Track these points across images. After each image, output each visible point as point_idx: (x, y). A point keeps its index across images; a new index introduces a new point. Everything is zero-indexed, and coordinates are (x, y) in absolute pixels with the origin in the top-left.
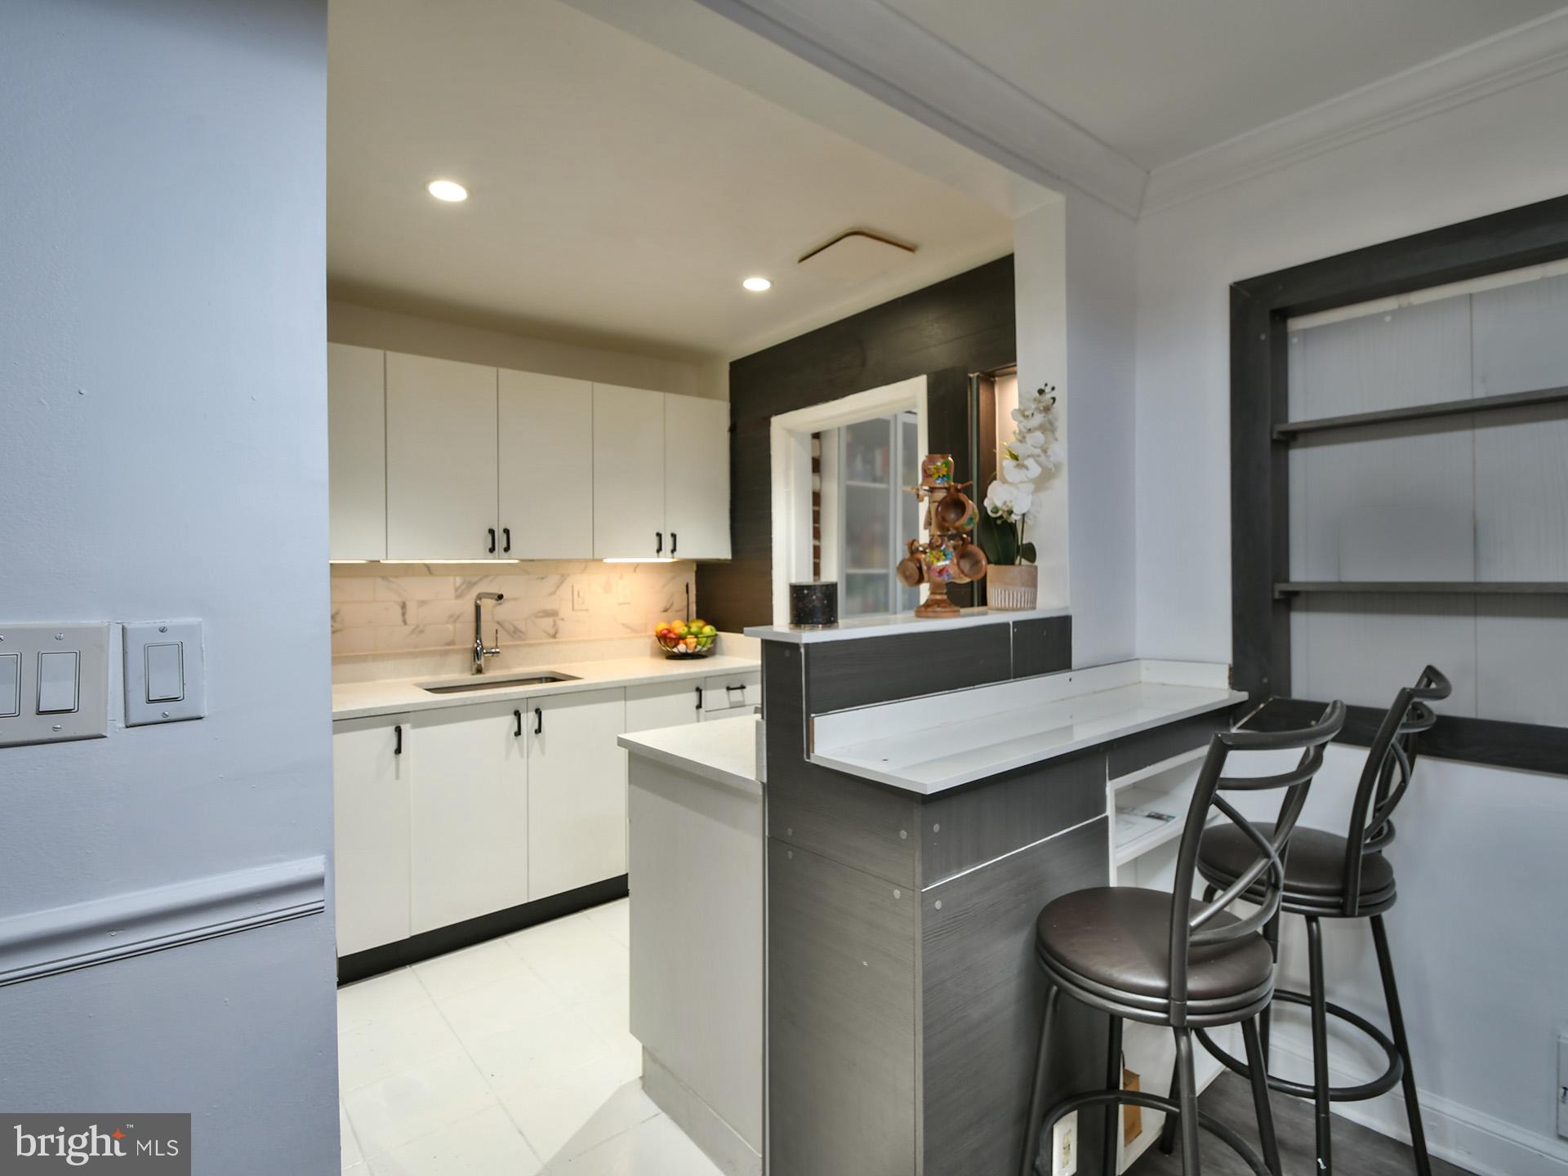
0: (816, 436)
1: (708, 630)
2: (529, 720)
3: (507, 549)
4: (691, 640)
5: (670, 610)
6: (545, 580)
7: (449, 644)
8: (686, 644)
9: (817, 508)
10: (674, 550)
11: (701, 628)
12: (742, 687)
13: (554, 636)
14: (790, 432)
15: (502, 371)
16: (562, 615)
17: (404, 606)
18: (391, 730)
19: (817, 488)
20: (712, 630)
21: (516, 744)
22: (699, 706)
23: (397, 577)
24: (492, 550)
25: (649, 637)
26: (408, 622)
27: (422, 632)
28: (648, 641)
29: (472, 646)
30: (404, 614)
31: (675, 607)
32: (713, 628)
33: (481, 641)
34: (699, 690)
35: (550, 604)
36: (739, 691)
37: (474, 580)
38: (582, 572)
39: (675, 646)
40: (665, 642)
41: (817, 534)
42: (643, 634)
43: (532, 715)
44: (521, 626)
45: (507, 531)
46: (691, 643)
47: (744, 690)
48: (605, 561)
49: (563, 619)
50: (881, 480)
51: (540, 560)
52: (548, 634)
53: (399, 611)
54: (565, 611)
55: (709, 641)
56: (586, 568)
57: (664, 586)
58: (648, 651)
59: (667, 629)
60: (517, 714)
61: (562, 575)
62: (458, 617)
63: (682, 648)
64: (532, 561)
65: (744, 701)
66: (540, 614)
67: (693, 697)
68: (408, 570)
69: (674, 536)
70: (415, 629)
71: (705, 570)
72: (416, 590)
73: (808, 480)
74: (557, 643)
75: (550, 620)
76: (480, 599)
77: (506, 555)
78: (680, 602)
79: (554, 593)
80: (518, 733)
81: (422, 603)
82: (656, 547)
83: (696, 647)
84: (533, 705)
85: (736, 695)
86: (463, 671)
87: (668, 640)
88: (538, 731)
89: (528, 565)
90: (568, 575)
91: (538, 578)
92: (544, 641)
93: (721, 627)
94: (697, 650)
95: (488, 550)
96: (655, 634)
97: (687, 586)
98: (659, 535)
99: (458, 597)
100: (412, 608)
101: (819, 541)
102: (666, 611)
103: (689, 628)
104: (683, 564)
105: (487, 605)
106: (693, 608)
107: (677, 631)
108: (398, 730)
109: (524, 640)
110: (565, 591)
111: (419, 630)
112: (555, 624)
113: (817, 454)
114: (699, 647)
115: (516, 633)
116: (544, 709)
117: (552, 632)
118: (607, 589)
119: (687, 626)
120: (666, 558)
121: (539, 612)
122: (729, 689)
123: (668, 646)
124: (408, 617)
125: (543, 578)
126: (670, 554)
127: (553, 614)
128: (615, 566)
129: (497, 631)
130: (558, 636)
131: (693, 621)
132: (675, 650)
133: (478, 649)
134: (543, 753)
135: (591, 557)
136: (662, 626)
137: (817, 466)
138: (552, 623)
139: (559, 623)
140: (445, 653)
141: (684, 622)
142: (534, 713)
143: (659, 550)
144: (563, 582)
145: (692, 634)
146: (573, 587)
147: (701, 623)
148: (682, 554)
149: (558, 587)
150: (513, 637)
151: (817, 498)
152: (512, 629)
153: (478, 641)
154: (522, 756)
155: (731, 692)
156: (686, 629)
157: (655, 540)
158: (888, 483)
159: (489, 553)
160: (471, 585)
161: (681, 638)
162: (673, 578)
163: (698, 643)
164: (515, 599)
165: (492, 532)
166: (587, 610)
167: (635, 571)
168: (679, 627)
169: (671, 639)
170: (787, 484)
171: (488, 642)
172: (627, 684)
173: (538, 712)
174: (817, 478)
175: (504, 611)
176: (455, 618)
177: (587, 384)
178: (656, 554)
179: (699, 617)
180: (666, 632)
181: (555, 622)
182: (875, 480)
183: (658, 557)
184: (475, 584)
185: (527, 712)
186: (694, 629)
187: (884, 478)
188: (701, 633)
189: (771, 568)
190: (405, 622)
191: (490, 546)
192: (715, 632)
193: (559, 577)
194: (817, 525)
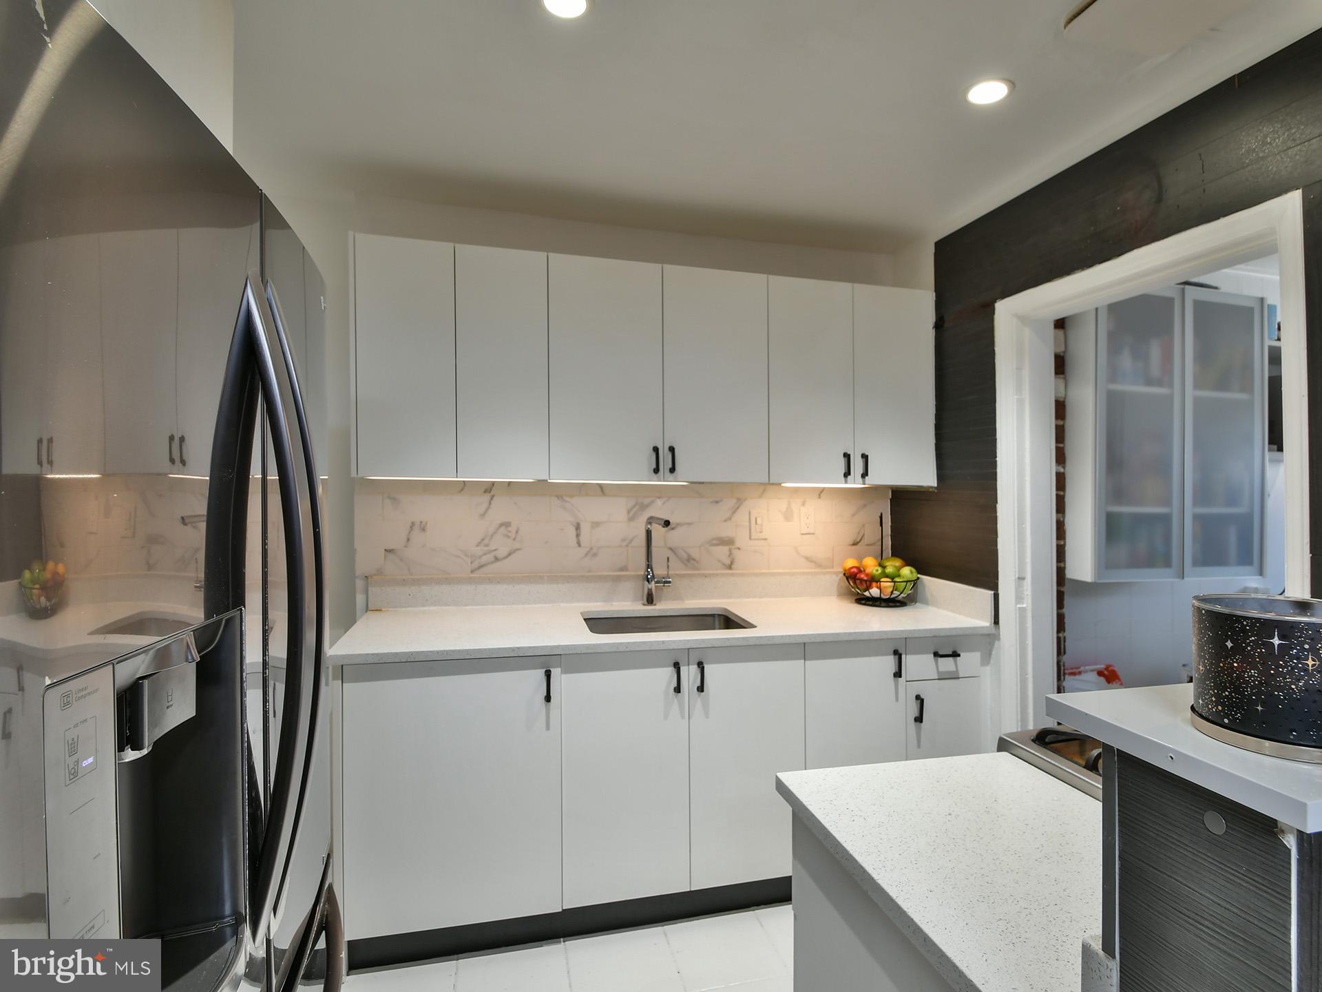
0: (1060, 324)
1: (907, 571)
2: (690, 674)
3: (672, 470)
4: (887, 585)
5: (860, 543)
6: (720, 504)
7: (622, 569)
8: (880, 588)
9: (1061, 423)
10: (865, 474)
11: (899, 569)
12: (955, 655)
13: (730, 567)
14: (1023, 319)
15: (668, 268)
16: (738, 544)
17: (578, 527)
18: (540, 673)
19: (1061, 394)
20: (911, 572)
21: (676, 701)
22: (898, 674)
23: (572, 496)
24: (656, 471)
25: (837, 573)
26: (582, 544)
27: (595, 555)
28: (834, 579)
29: (643, 573)
30: (578, 535)
31: (866, 540)
32: (913, 570)
33: (652, 570)
34: (897, 654)
35: (726, 531)
36: (951, 659)
37: (646, 501)
38: (760, 496)
39: (867, 589)
40: (855, 583)
41: (1061, 457)
42: (828, 570)
43: (694, 669)
44: (695, 553)
45: (672, 449)
46: (885, 587)
47: (958, 658)
48: (783, 485)
49: (739, 549)
50: (1160, 383)
51: (711, 483)
52: (724, 564)
53: (573, 532)
54: (742, 539)
55: (910, 585)
56: (764, 491)
57: (853, 515)
58: (835, 589)
59: (858, 568)
60: (677, 666)
61: (739, 499)
62: (632, 540)
63: (875, 592)
64: (703, 483)
65: (957, 671)
66: (715, 542)
67: (889, 662)
68: (582, 489)
69: (865, 457)
70: (588, 552)
71: (902, 499)
72: (590, 510)
73: (1050, 385)
74: (733, 575)
75: (725, 549)
76: (650, 523)
77: (671, 476)
78: (872, 534)
79: (730, 519)
80: (678, 690)
81: (596, 525)
82: (843, 470)
83: (892, 593)
84: (695, 658)
85: (947, 664)
86: (635, 600)
87: (858, 582)
88: (701, 689)
89: (697, 488)
90: (745, 500)
91: (712, 502)
92: (719, 572)
93: (924, 568)
94: (893, 596)
95: (652, 471)
96: (842, 570)
97: (881, 517)
98: (847, 456)
99: (631, 519)
100: (585, 529)
101: (1064, 468)
102: (855, 544)
103: (884, 567)
104: (877, 489)
105: (657, 530)
106: (888, 542)
107: (868, 571)
108: (548, 675)
109: (697, 569)
110: (741, 516)
111: (592, 553)
112: (731, 554)
113: (1061, 349)
114: (896, 593)
115: (689, 561)
116: (706, 664)
117: (728, 562)
118: (788, 516)
119: (880, 565)
120: (855, 483)
121: (713, 539)
122: (936, 655)
123: (858, 589)
124: (582, 538)
125: (717, 502)
126: (860, 480)
127: (729, 542)
128: (796, 490)
129: (668, 558)
130: (733, 566)
131: (887, 559)
132: (867, 594)
133: (649, 577)
134: (707, 716)
135: (767, 481)
136: (851, 563)
137: (1061, 365)
138: (728, 553)
139: (735, 552)
140: (617, 579)
141: (876, 558)
142: (696, 666)
143: (847, 474)
144: (738, 508)
145: (887, 576)
146: (750, 513)
147: (898, 562)
148: (872, 480)
149: (734, 512)
150: (686, 565)
151: (1061, 409)
152: (685, 556)
153: (649, 570)
154: (683, 717)
155: (940, 660)
156: (880, 570)
157: (842, 461)
158: (1171, 385)
159: (653, 474)
160: (644, 507)
161: (873, 580)
162: (865, 506)
163: (895, 588)
164: (689, 524)
165: (656, 450)
166: (766, 539)
167: (820, 498)
168: (871, 565)
169: (861, 580)
170: (1019, 389)
171: (659, 570)
172: (806, 640)
173: (700, 665)
174: (1061, 383)
175: (675, 537)
176: (627, 542)
177: (762, 277)
178: (843, 479)
179: (896, 553)
180: (855, 570)
181: (730, 550)
182: (1149, 382)
183: (846, 482)
184: (648, 506)
185: (689, 665)
186: (889, 570)
187: (1165, 378)
188: (899, 576)
189: (996, 502)
190: (579, 544)
191: (654, 466)
192: (915, 575)
193: (734, 501)
194: (1061, 445)
